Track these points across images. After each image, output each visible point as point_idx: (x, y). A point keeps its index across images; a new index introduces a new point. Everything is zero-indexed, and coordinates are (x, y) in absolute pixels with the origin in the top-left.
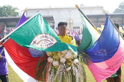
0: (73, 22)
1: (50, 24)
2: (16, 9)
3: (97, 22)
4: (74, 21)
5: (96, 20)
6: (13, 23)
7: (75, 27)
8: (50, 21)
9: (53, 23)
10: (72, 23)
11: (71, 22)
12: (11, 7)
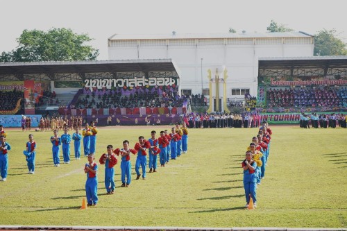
0: (226, 77)
1: (166, 80)
2: (85, 38)
3: (291, 77)
4: (227, 74)
5: (289, 74)
6: (72, 75)
7: (238, 90)
8: (167, 74)
9: (173, 78)
10: (222, 79)
11: (221, 76)
12: (69, 34)
